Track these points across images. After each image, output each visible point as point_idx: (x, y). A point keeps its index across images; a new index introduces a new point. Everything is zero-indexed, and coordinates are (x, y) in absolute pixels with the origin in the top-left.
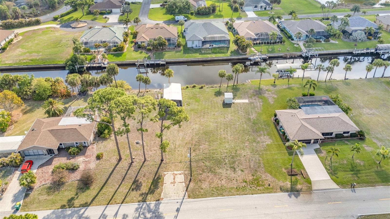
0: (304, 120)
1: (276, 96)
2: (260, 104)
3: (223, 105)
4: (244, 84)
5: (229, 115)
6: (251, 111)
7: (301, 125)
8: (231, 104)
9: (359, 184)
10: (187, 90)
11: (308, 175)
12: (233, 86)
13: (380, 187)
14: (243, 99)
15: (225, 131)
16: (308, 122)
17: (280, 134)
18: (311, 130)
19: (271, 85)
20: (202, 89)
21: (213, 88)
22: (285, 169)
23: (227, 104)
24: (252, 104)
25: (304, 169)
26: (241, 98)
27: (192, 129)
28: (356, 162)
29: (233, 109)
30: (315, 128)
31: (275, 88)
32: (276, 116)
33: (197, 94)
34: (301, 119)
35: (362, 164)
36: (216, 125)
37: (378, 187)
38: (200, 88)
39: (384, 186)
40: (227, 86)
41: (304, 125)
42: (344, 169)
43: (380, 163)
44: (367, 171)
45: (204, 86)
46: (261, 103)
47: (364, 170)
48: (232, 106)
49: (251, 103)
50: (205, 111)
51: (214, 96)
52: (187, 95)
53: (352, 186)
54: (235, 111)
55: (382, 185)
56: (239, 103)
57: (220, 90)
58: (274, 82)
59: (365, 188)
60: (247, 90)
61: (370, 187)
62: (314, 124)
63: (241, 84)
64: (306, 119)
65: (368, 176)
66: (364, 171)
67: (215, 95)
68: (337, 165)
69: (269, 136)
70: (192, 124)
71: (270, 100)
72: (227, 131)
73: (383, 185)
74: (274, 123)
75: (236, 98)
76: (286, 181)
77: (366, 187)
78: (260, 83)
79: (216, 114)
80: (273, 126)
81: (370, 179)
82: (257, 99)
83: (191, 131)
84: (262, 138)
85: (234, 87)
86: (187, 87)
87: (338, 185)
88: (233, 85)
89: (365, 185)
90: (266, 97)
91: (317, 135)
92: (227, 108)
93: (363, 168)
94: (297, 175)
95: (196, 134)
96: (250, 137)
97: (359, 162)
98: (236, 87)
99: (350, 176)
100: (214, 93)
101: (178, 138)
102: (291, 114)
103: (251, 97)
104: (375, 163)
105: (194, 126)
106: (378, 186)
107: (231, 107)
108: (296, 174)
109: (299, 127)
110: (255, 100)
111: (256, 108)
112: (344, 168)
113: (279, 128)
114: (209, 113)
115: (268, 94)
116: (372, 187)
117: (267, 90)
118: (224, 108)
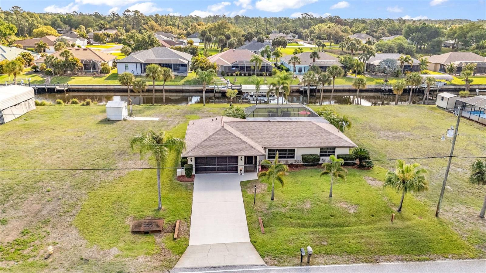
3: (100, 121)
7: (220, 130)
8: (119, 120)
9: (329, 257)
11: (188, 232)
13: (392, 263)
14: (150, 117)
18: (240, 139)
20: (85, 106)
22: (135, 218)
23: (110, 120)
24: (162, 123)
25: (188, 219)
28: (337, 205)
30: (252, 138)
35: (352, 211)
37: (386, 263)
39: (405, 262)
41: (225, 129)
42: (298, 221)
43: (400, 210)
44: (364, 227)
47: (355, 224)
53: (305, 260)
55: (398, 260)
58: (231, 105)
59: (345, 265)
61: (361, 264)
62: (253, 131)
64: (237, 123)
65: (362, 237)
66: (352, 228)
68: (283, 210)
73: (403, 260)
76: (111, 247)
77: (347, 262)
78: (204, 106)
81: (367, 244)
82: (179, 118)
84: (130, 162)
87: (262, 256)
89: (346, 258)
91: (249, 148)
92: (104, 125)
93: (354, 220)
94: (160, 231)
97: (344, 206)
99: (311, 236)
103: (169, 116)
104: (387, 211)
106: (387, 260)
107: (112, 124)
108: (158, 229)
110: (174, 118)
112: (300, 218)
116: (365, 264)
118: (97, 125)
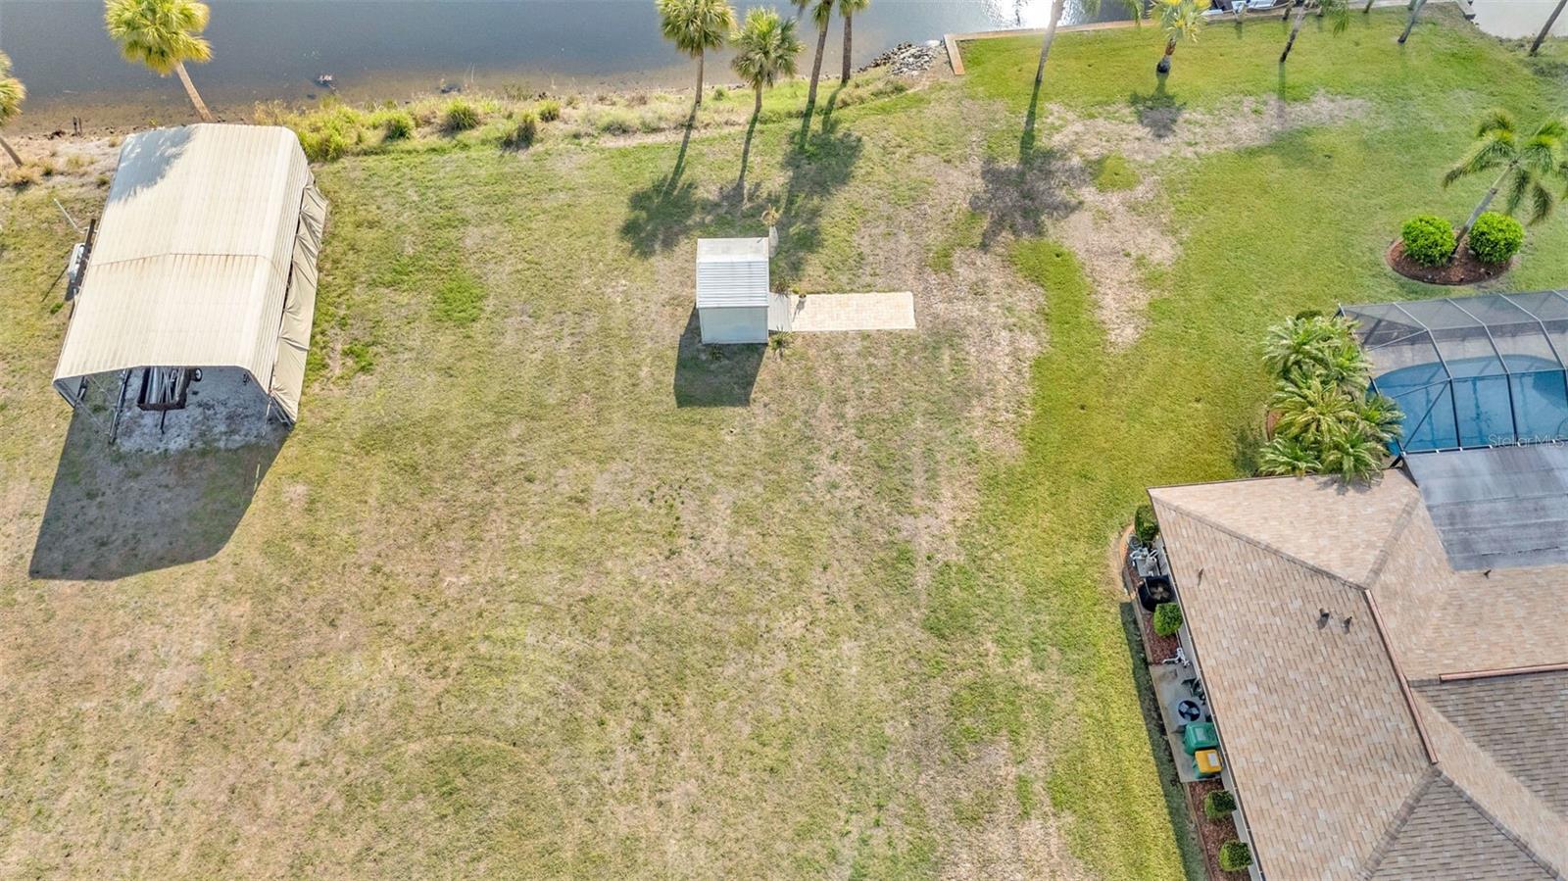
0: (1452, 698)
1: (1163, 252)
2: (1016, 354)
3: (681, 365)
4: (899, 89)
5: (721, 504)
6: (929, 453)
7: (1421, 786)
8: (755, 350)
10: (386, 161)
12: (806, 115)
14: (868, 288)
15: (651, 743)
16: (1492, 722)
17: (1175, 780)
18: (1524, 848)
19: (1135, 100)
20: (522, 155)
21: (622, 142)
23: (718, 351)
24: (946, 356)
26: (853, 276)
27: (331, 709)
29: (760, 423)
31: (1164, 149)
32: (1147, 535)
33: (464, 222)
34: (1421, 685)
36: (575, 644)
38: (507, 143)
40: (755, 120)
41: (1449, 778)
45: (549, 117)
46: (1029, 344)
48: (763, 377)
49: (940, 337)
50: (498, 452)
51: (614, 246)
52: (371, 225)
54: (776, 455)
56: (831, 343)
57: (679, 170)
58: (1163, 70)
60: (921, 160)
63: (877, 94)
64: (1474, 688)
67: (630, 229)
69: (1068, 818)
70: (343, 634)
71: (1109, 300)
72: (665, 739)
74: (1126, 608)
75: (814, 265)
78: (1038, 81)
79: (600, 485)
80: (1116, 658)
82: (996, 279)
83: (308, 744)
84: (997, 841)
85: (816, 123)
86: (397, 132)
88: (802, 103)
90: (1082, 255)
92: (716, 412)
95: (350, 795)
96: (880, 834)
98: (830, 126)
100: (621, 213)
101: (159, 854)
102: (1314, 586)
103: (943, 262)
105: (357, 666)
107: (745, 401)
109: (1397, 805)
110: (978, 290)
111: (978, 412)
113: (1171, 694)
114: (540, 471)
115: (1105, 217)
117: (1094, 170)
118: (687, 413)
